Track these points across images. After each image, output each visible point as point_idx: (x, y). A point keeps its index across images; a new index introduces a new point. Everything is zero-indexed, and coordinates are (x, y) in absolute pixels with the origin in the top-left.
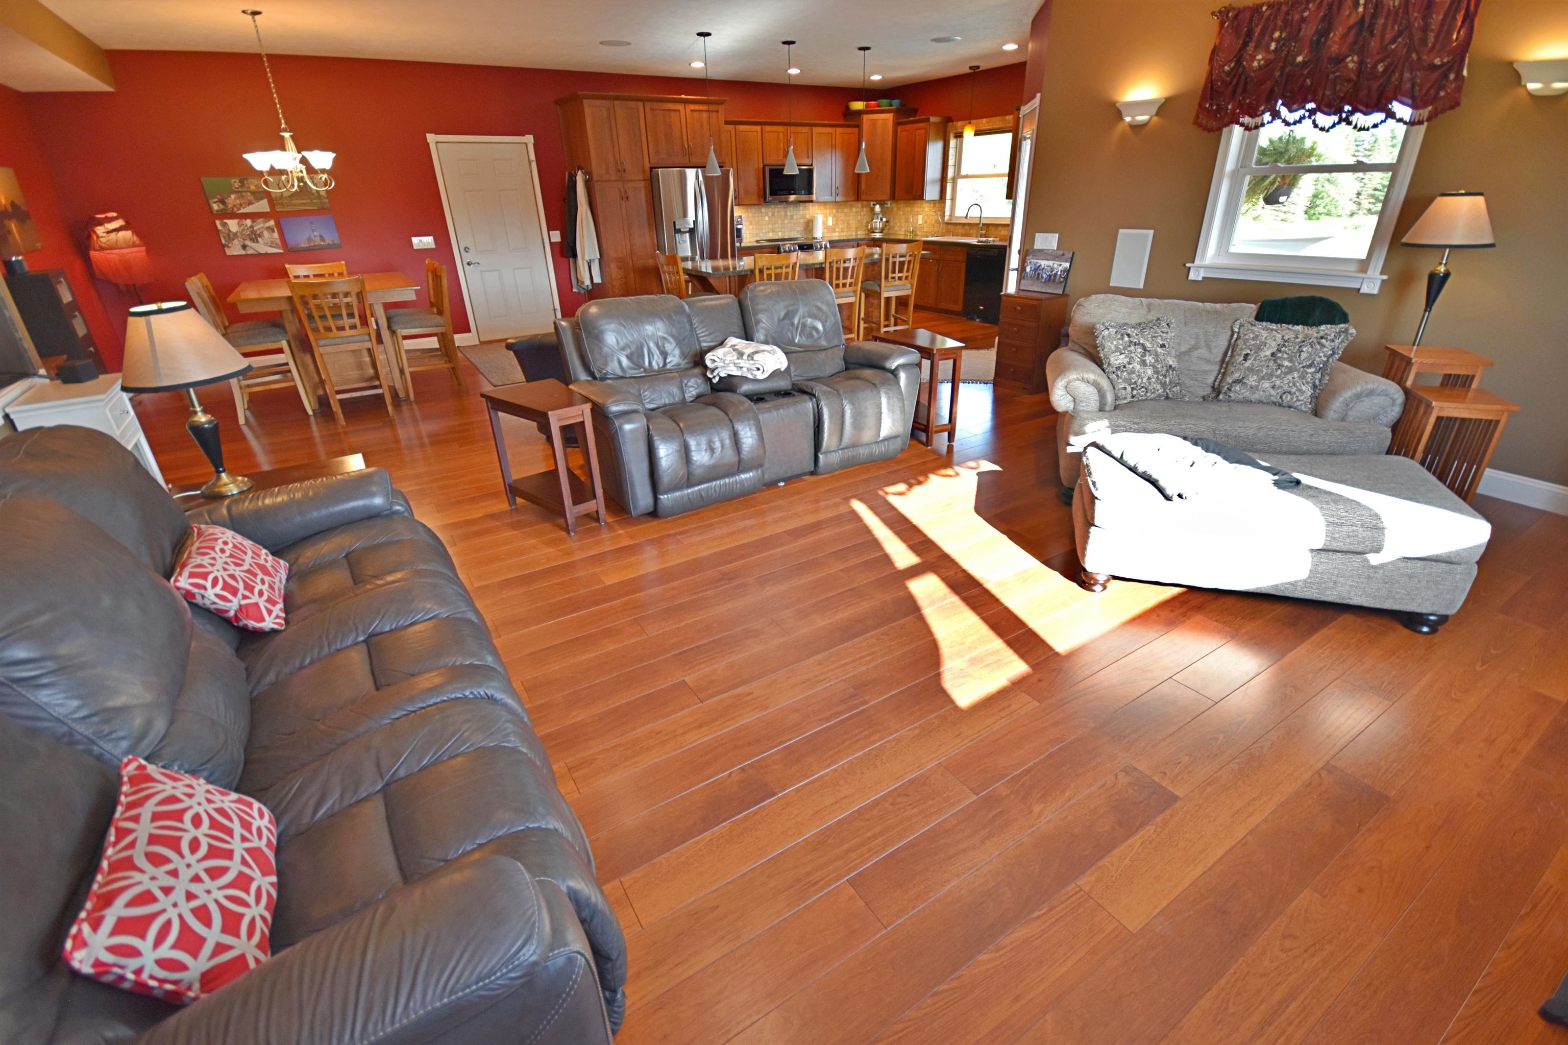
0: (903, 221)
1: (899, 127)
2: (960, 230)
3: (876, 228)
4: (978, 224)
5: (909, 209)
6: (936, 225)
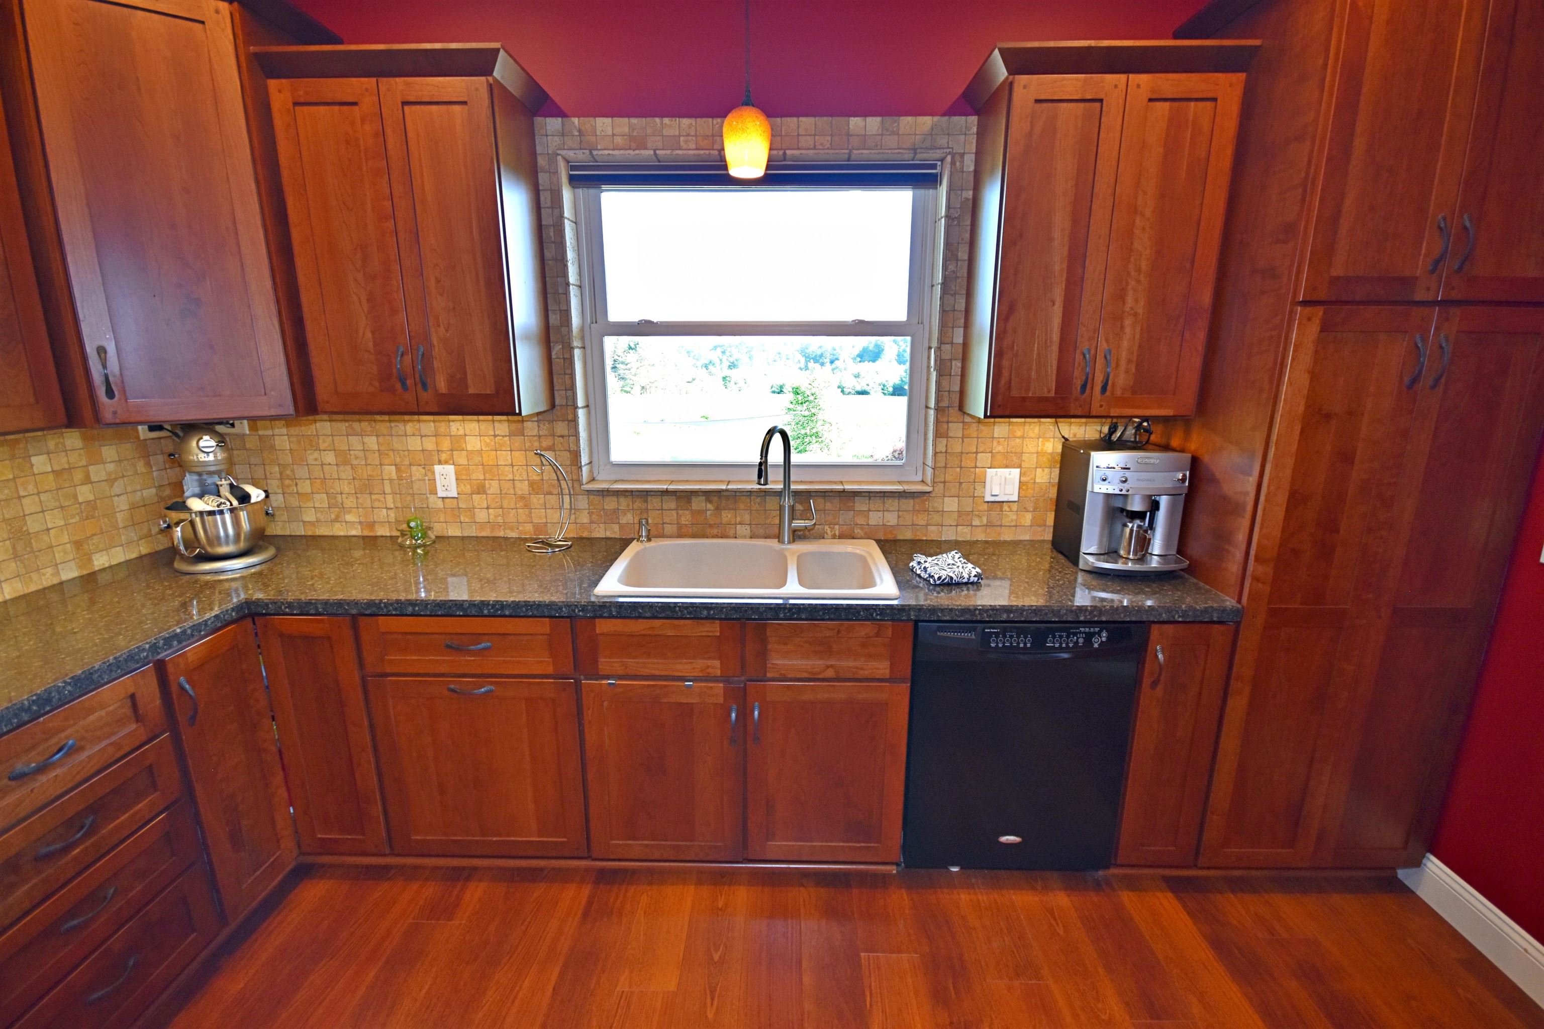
6: (537, 500)
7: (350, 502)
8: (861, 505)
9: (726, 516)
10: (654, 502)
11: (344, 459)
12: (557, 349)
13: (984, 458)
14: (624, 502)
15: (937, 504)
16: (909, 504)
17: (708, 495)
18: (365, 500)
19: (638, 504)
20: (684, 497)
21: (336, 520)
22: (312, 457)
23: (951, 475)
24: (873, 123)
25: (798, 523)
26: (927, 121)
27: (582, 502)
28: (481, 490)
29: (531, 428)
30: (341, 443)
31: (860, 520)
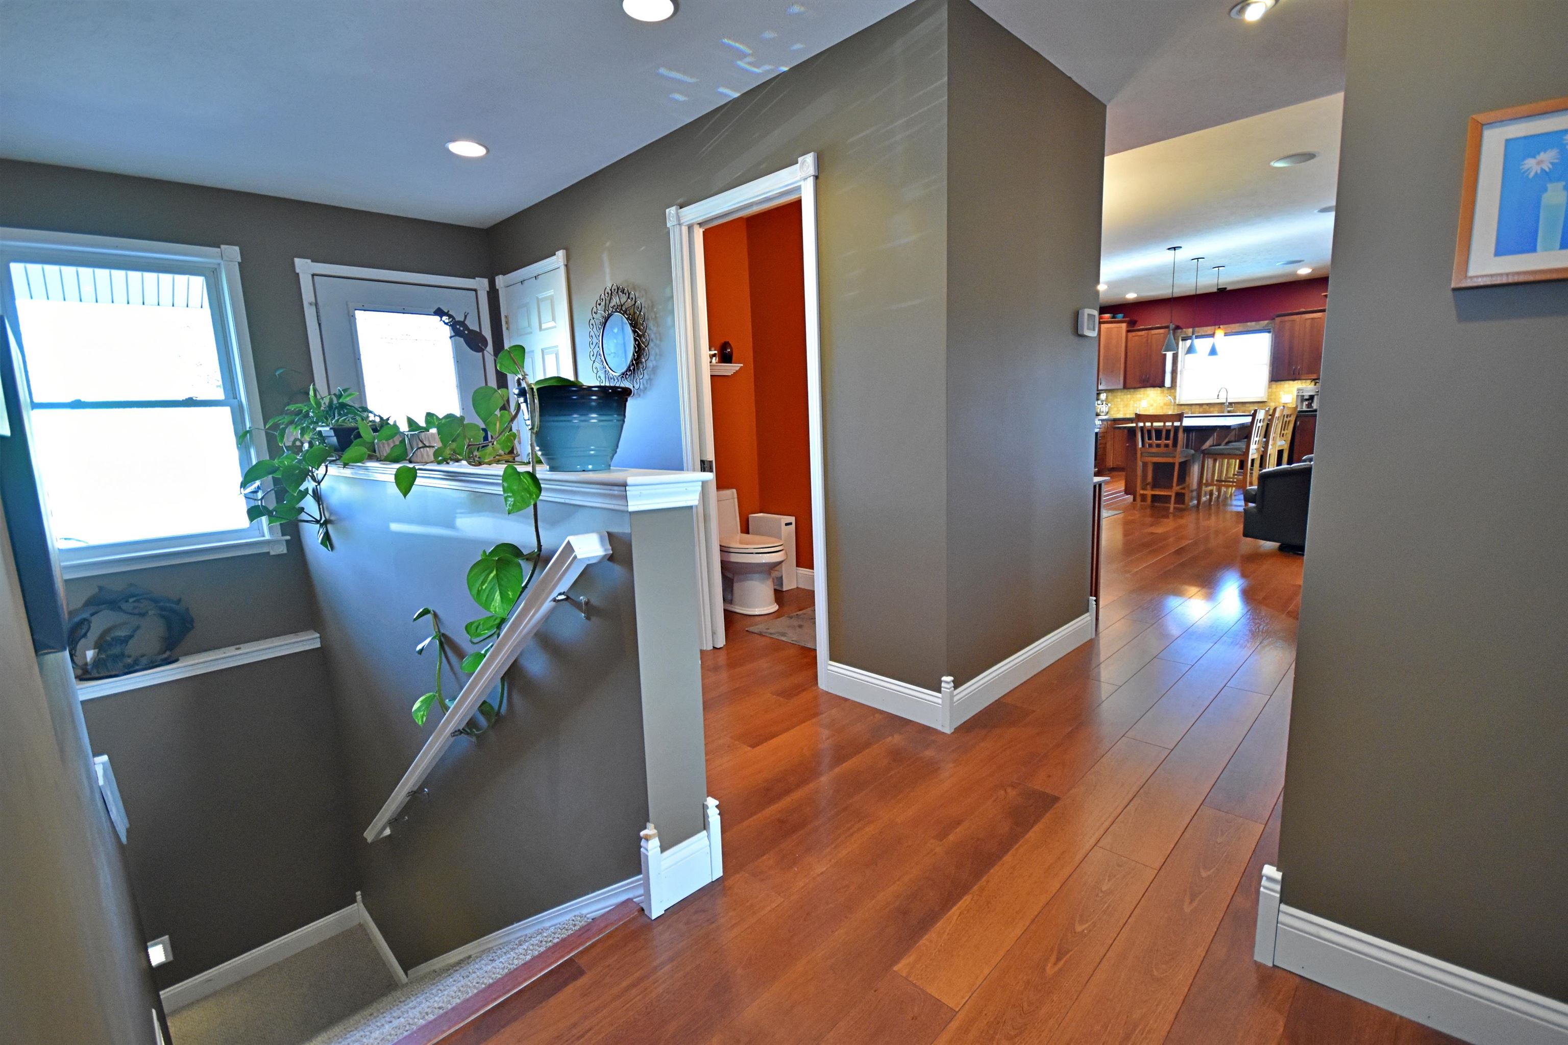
0: (1122, 406)
1: (1129, 334)
2: (1197, 409)
3: (1103, 412)
4: (1224, 403)
5: (1129, 396)
6: (1165, 407)
7: (1122, 409)
8: (1248, 405)
9: (1212, 409)
10: (1194, 407)
11: (1122, 400)
12: (1174, 374)
13: (1281, 393)
14: (1186, 407)
15: (1269, 404)
16: (1261, 404)
17: (1207, 404)
18: (1125, 409)
19: (1189, 407)
20: (1201, 405)
21: (1118, 413)
22: (1116, 400)
23: (1272, 397)
24: (1253, 323)
25: (1229, 409)
26: (1266, 322)
27: (1176, 407)
28: (1152, 405)
29: (1166, 391)
30: (1122, 397)
31: (1247, 409)
